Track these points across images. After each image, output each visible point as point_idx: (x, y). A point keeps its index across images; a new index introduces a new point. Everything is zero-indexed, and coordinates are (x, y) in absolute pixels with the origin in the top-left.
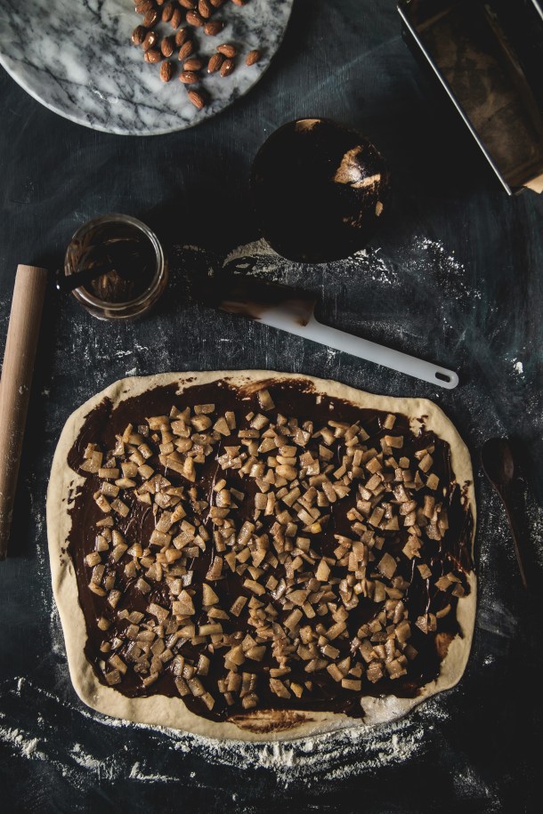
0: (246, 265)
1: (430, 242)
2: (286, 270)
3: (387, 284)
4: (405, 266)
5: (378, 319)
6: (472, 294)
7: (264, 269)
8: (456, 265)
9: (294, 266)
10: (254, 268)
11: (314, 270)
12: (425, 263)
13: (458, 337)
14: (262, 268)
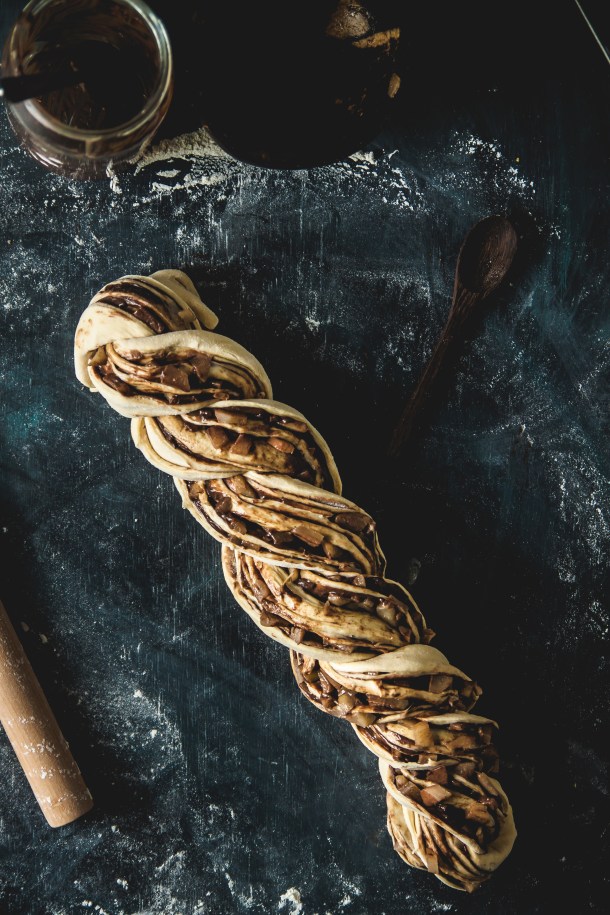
0: (174, 173)
1: (479, 143)
2: (240, 183)
3: (406, 210)
4: (437, 182)
5: (390, 268)
6: (547, 230)
7: (204, 181)
8: (522, 181)
9: (253, 177)
10: (186, 178)
11: (287, 184)
12: (470, 178)
13: (520, 301)
14: (200, 177)
